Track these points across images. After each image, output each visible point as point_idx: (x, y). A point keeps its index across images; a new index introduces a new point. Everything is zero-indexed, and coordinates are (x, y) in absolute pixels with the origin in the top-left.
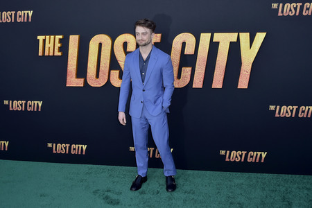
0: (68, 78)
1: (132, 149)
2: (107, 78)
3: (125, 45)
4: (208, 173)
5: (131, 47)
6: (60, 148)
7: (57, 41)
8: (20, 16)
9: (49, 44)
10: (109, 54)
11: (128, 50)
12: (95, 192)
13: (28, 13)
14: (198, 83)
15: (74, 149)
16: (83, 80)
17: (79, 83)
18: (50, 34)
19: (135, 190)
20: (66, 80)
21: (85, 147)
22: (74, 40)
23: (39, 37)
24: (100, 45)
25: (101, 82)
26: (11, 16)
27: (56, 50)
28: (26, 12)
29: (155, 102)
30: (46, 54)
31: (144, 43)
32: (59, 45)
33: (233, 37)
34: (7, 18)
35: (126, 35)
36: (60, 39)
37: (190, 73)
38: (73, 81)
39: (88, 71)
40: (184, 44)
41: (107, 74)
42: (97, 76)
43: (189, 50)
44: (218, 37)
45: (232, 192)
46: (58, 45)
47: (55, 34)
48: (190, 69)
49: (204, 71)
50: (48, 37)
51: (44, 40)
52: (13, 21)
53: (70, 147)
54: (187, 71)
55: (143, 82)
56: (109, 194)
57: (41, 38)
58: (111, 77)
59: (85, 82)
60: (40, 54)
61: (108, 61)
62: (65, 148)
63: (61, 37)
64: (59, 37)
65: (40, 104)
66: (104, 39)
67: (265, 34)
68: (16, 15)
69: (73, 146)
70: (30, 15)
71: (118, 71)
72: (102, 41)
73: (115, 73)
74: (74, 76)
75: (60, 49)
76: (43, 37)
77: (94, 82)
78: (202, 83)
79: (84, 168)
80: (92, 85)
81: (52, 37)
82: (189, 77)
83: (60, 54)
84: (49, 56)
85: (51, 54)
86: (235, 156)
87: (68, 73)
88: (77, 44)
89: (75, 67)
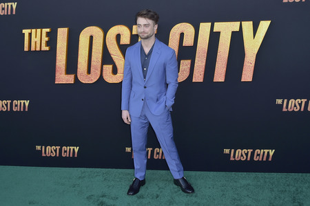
0: (57, 74)
1: (128, 150)
2: (99, 73)
3: (118, 37)
4: (212, 174)
5: (125, 40)
6: (50, 151)
7: (44, 35)
8: (3, 9)
9: (36, 38)
10: (101, 48)
11: (122, 43)
12: (89, 198)
13: (12, 5)
14: (198, 77)
15: (66, 152)
16: (73, 76)
17: (70, 79)
18: (36, 28)
19: (133, 194)
20: (55, 76)
21: (77, 149)
22: (62, 33)
23: (24, 31)
24: (91, 38)
25: (93, 78)
27: (44, 44)
28: (10, 4)
29: (157, 100)
30: (33, 49)
31: (146, 35)
32: (47, 39)
33: (235, 26)
35: (119, 26)
36: (47, 33)
37: (189, 66)
38: (63, 78)
39: (79, 66)
40: (182, 35)
41: (99, 69)
42: (89, 72)
43: (188, 41)
44: (218, 26)
45: (238, 194)
46: (45, 39)
47: (42, 28)
48: (189, 61)
49: (204, 64)
50: (34, 30)
51: (30, 34)
53: (60, 150)
54: (186, 64)
55: (145, 78)
56: (105, 199)
57: (26, 32)
58: (104, 73)
59: (76, 78)
60: (26, 49)
61: (101, 55)
62: (56, 151)
63: (48, 30)
64: (45, 30)
65: (27, 104)
66: (95, 31)
67: (269, 22)
69: (64, 148)
70: (14, 7)
71: (111, 66)
72: (94, 34)
73: (108, 68)
74: (64, 72)
75: (48, 44)
76: (29, 31)
77: (85, 79)
78: (202, 76)
79: (76, 172)
80: (83, 82)
81: (39, 30)
82: (188, 70)
83: (47, 49)
84: (36, 51)
85: (38, 49)
86: (240, 154)
87: (57, 68)
88: (66, 37)
89: (64, 62)
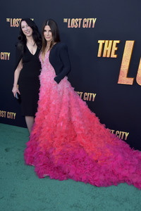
0: (120, 77)
7: (114, 45)
8: (86, 23)
9: (107, 48)
15: (118, 135)
16: (133, 79)
17: (130, 81)
18: (109, 39)
20: (118, 78)
21: (127, 135)
22: (129, 45)
23: (99, 41)
26: (78, 23)
27: (113, 52)
28: (91, 19)
30: (104, 56)
32: (116, 49)
36: (117, 44)
38: (124, 80)
39: (139, 72)
46: (115, 48)
47: (113, 39)
50: (107, 41)
51: (104, 44)
53: (114, 133)
57: (101, 42)
59: (135, 81)
60: (99, 55)
63: (118, 42)
64: (116, 42)
65: (94, 96)
68: (82, 21)
69: (118, 132)
70: (94, 22)
74: (126, 76)
75: (116, 52)
76: (103, 41)
80: (140, 84)
81: (111, 41)
83: (115, 56)
84: (106, 57)
85: (108, 56)
87: (121, 73)
88: (132, 48)
89: (127, 68)
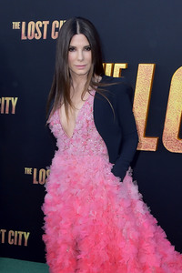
7: (116, 72)
16: (155, 140)
22: (145, 72)
34: (36, 32)
36: (122, 70)
39: (166, 125)
47: (114, 62)
52: (45, 38)
59: (160, 144)
63: (123, 66)
64: (120, 66)
80: (171, 150)
81: (109, 65)
88: (150, 78)
89: (144, 118)
